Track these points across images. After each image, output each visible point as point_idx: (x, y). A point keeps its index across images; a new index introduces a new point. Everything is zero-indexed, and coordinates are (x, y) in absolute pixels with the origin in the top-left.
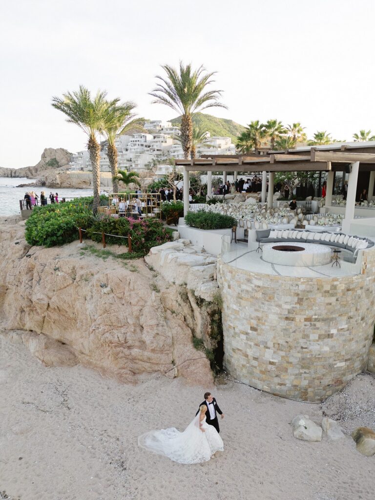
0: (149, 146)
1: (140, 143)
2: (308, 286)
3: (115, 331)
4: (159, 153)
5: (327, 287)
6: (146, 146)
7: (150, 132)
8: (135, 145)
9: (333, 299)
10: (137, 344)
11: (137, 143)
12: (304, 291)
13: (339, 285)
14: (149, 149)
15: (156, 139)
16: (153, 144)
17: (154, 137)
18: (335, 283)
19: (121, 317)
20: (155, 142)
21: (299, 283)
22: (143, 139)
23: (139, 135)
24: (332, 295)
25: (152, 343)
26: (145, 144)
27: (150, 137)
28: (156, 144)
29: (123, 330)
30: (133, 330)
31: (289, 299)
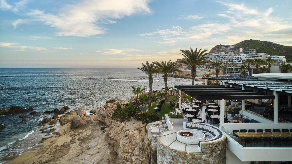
0: (223, 57)
1: (218, 56)
2: (176, 154)
3: (124, 154)
4: (227, 60)
5: (183, 156)
6: (221, 57)
7: (224, 51)
8: (216, 57)
9: (186, 161)
10: (130, 160)
11: (217, 56)
12: (174, 155)
13: (188, 156)
14: (222, 58)
15: (226, 54)
16: (225, 56)
17: (225, 53)
18: (186, 155)
19: (127, 149)
20: (225, 55)
21: (173, 151)
22: (220, 54)
23: (218, 53)
24: (185, 159)
25: (134, 161)
26: (220, 56)
27: (223, 53)
28: (226, 56)
29: (127, 154)
30: (130, 155)
31: (169, 157)
